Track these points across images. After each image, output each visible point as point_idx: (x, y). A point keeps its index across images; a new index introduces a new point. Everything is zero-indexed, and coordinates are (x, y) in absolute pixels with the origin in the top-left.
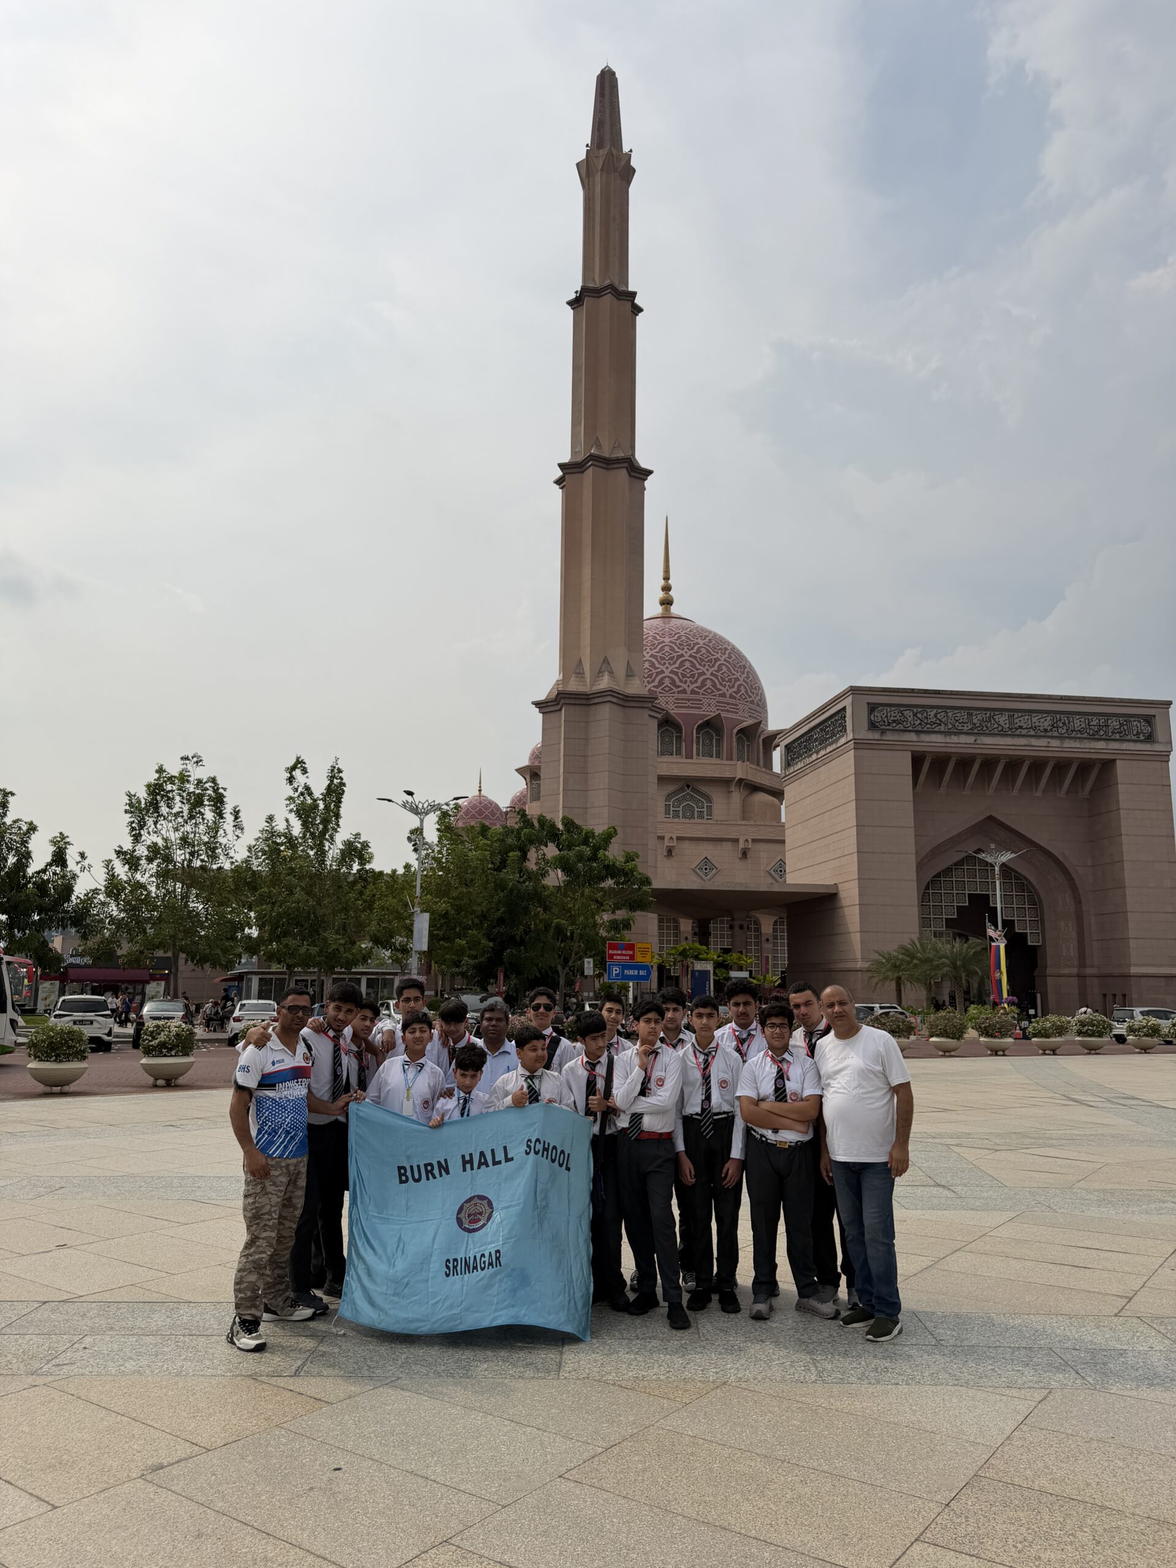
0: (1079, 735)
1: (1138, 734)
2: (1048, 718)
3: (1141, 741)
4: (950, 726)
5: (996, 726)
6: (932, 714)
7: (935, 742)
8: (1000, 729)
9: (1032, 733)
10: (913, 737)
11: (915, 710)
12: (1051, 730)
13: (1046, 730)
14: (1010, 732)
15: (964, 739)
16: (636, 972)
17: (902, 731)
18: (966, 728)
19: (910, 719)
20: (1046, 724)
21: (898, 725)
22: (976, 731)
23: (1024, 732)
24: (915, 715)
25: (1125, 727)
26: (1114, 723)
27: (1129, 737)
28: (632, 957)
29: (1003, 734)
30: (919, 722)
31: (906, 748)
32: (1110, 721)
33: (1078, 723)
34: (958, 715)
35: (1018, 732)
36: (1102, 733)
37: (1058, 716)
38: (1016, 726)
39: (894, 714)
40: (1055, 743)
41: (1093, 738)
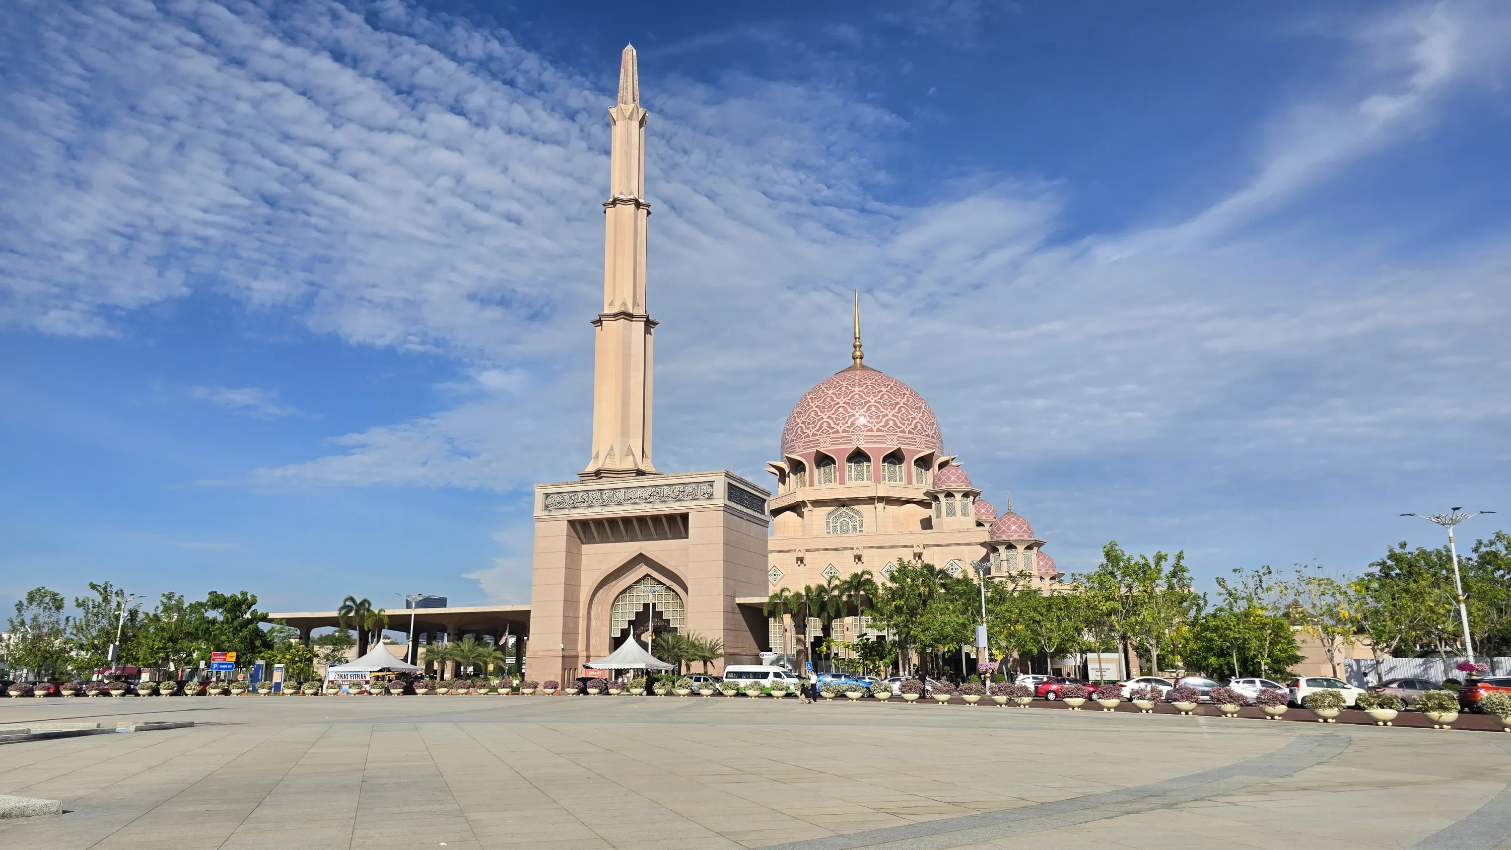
0: (667, 499)
1: (704, 494)
2: (648, 491)
3: (707, 499)
4: (590, 502)
5: (617, 499)
6: (580, 496)
7: (580, 514)
8: (619, 500)
9: (638, 501)
10: (567, 511)
11: (570, 495)
12: (649, 498)
13: (646, 499)
14: (624, 502)
15: (595, 509)
16: (226, 666)
17: (563, 508)
18: (599, 503)
19: (567, 501)
20: (647, 495)
21: (560, 505)
22: (604, 504)
23: (633, 501)
24: (570, 498)
25: (696, 491)
26: (689, 489)
27: (698, 497)
28: (225, 659)
29: (620, 503)
30: (572, 501)
31: (564, 518)
32: (686, 488)
33: (666, 491)
34: (595, 495)
35: (629, 502)
36: (681, 496)
37: (654, 488)
38: (628, 498)
39: (558, 498)
40: (649, 506)
41: (675, 499)
